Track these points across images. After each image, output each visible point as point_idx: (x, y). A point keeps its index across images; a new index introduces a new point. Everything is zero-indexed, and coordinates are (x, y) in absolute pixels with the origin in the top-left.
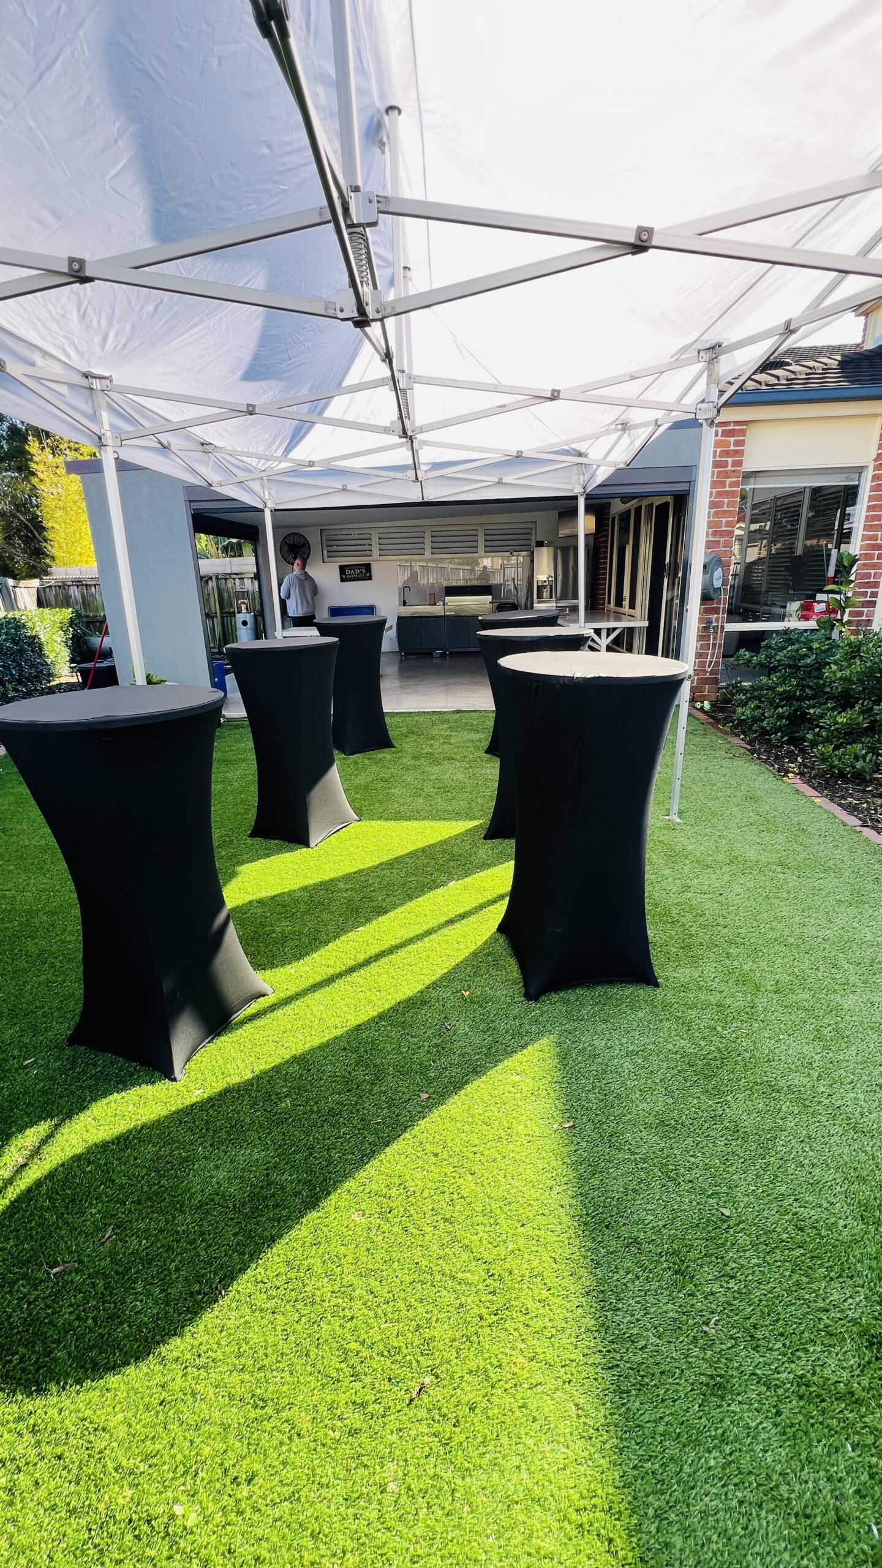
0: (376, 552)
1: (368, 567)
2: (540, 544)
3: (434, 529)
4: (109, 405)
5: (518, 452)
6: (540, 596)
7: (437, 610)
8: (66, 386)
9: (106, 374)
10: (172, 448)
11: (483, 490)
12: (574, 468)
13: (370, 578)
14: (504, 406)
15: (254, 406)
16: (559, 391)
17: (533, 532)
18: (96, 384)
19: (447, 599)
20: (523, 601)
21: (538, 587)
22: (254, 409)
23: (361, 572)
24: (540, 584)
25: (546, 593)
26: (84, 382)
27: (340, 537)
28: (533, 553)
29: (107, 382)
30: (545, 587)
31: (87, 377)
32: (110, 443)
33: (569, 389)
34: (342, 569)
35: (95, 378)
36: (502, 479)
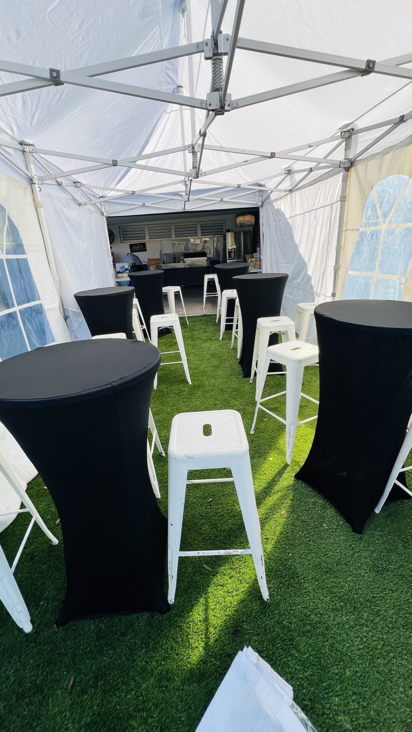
0: (147, 237)
1: (144, 245)
2: (228, 231)
3: (176, 225)
4: (34, 161)
5: (238, 185)
6: (230, 256)
7: (180, 265)
8: (12, 149)
9: (31, 143)
10: (63, 185)
11: (212, 205)
12: (257, 193)
13: (145, 250)
14: (247, 161)
15: (116, 161)
16: (274, 153)
17: (224, 225)
18: (27, 149)
19: (185, 259)
20: (221, 259)
21: (229, 252)
22: (116, 163)
23: (141, 247)
24: (229, 251)
25: (233, 255)
26: (20, 147)
27: (127, 230)
28: (225, 235)
29: (32, 147)
30: (232, 252)
31: (21, 144)
32: (36, 182)
33: (281, 152)
34: (131, 246)
35: (26, 145)
36: (222, 199)
